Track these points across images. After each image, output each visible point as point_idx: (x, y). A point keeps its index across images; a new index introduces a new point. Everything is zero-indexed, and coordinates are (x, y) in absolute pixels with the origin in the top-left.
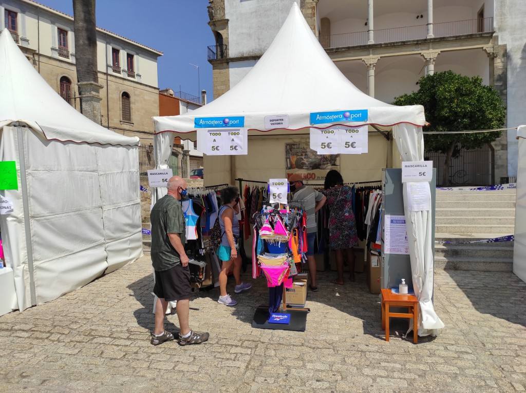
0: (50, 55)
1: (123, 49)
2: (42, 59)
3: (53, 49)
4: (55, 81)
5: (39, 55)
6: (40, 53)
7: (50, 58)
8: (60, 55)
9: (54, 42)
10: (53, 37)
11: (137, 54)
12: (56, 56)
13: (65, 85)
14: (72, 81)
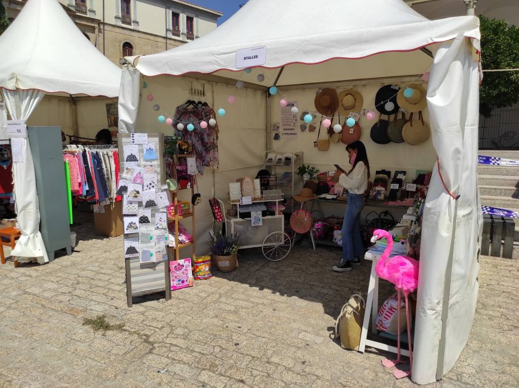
0: (114, 24)
1: (183, 12)
2: (106, 27)
3: (116, 18)
4: (119, 47)
5: (104, 24)
6: (105, 22)
7: (114, 26)
8: (123, 22)
9: (118, 12)
10: (117, 6)
11: (197, 16)
12: (120, 24)
13: (127, 50)
14: (134, 46)
